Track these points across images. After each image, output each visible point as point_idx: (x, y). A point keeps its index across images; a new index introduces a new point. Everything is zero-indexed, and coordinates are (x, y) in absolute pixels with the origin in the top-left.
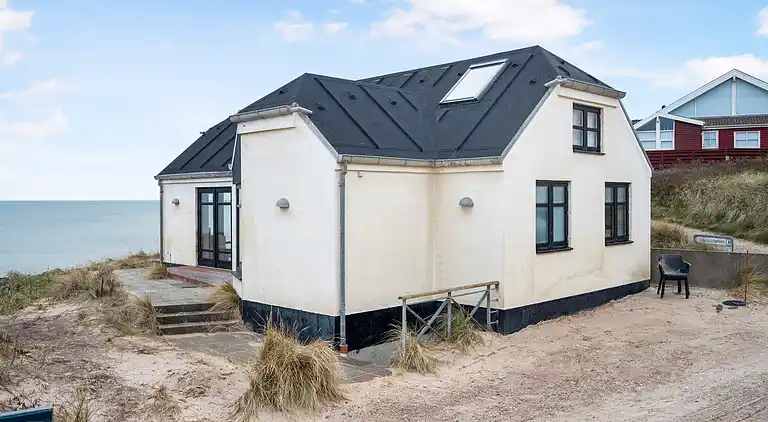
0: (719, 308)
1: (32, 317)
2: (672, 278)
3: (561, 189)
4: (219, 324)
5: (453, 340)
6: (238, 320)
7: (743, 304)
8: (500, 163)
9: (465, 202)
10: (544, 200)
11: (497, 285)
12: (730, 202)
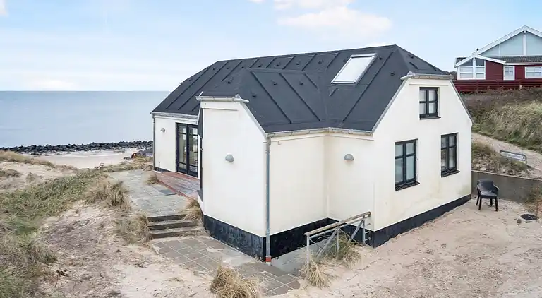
0: (519, 222)
1: (72, 220)
2: (486, 197)
3: (412, 144)
4: (189, 230)
5: (340, 258)
6: (200, 228)
7: (535, 218)
8: (371, 135)
9: (348, 157)
10: (400, 154)
11: (369, 215)
12: (524, 124)
